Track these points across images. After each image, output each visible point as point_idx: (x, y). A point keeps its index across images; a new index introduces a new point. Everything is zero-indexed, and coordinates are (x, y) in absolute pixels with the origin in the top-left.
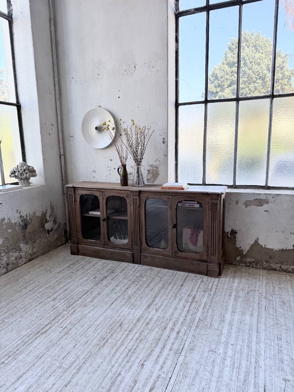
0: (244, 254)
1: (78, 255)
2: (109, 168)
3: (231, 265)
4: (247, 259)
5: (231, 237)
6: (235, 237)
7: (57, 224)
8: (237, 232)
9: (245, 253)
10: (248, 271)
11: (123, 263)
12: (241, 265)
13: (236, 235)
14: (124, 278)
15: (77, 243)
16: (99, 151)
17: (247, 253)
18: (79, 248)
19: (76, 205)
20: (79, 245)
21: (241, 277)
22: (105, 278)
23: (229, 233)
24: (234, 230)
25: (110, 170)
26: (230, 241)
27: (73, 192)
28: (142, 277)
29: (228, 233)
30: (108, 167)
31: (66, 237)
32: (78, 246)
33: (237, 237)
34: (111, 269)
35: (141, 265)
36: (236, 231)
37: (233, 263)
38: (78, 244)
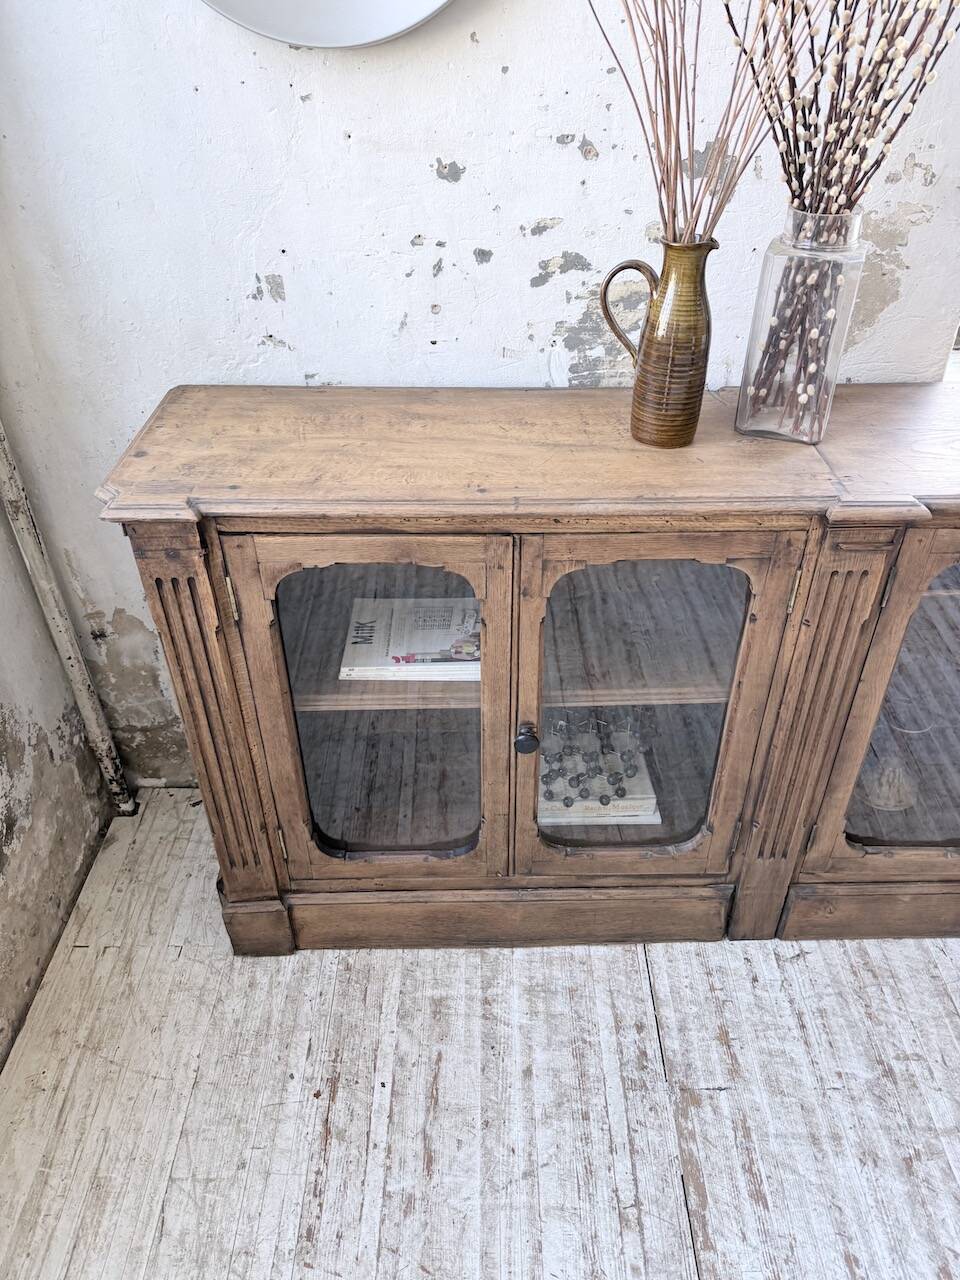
1: (294, 948)
2: (428, 254)
7: (29, 755)
11: (658, 949)
14: (815, 1140)
15: (276, 893)
16: (313, 75)
18: (298, 914)
19: (238, 655)
20: (294, 899)
22: (702, 1195)
25: (438, 268)
27: (197, 558)
28: (902, 1085)
30: (417, 241)
31: (94, 783)
32: (290, 909)
34: (644, 1054)
35: (787, 948)
38: (282, 893)
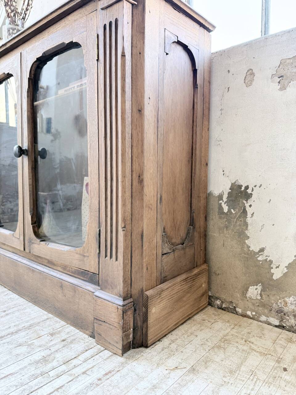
0: (275, 277)
3: (227, 316)
4: (287, 299)
5: (229, 210)
6: (245, 212)
8: (249, 191)
9: (277, 274)
10: (280, 350)
12: (263, 318)
13: (247, 205)
17: (285, 275)
21: (231, 372)
23: (225, 199)
24: (240, 187)
26: (227, 227)
29: (220, 197)
33: (249, 211)
36: (247, 187)
37: (237, 309)
